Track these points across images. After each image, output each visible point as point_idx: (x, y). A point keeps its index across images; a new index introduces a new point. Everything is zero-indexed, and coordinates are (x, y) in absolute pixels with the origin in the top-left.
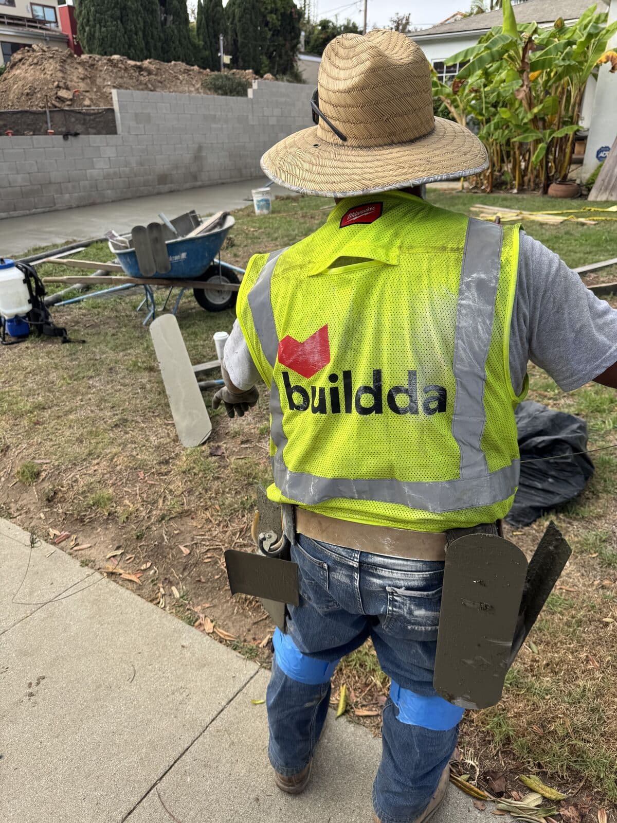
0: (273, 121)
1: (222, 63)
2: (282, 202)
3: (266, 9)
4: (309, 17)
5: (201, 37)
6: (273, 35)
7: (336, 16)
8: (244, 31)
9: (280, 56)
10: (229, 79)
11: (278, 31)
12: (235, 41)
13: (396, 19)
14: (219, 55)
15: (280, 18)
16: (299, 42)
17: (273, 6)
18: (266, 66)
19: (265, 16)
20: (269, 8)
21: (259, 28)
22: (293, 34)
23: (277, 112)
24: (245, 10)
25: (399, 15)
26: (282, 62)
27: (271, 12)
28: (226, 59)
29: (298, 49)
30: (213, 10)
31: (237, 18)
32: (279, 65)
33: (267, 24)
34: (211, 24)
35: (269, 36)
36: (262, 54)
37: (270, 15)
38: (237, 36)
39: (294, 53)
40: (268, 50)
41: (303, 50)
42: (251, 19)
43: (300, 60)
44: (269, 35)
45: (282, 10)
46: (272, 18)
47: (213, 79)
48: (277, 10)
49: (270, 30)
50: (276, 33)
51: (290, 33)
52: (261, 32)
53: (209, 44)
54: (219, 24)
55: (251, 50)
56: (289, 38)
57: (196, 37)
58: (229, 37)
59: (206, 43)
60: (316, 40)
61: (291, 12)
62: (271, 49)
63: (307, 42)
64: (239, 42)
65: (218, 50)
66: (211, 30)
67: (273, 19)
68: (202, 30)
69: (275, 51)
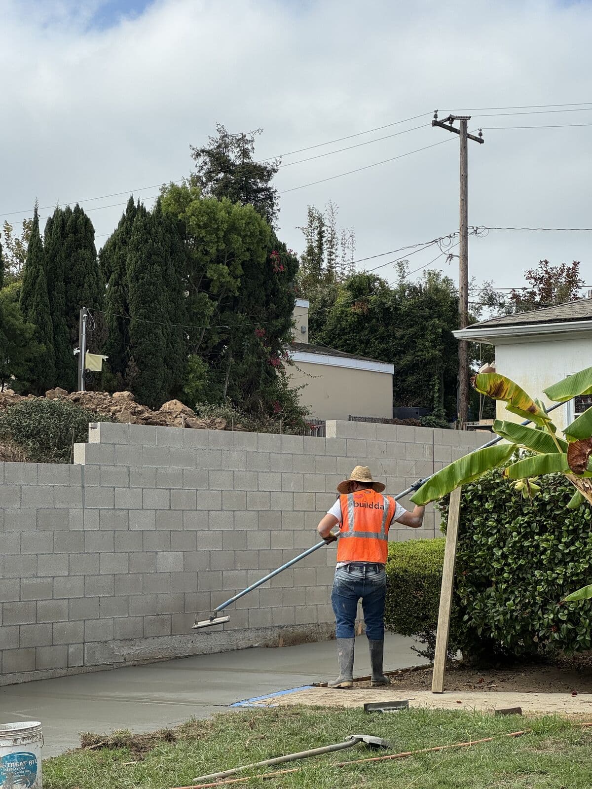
0: (143, 522)
1: (81, 371)
2: (100, 754)
3: (206, 253)
4: (331, 267)
5: (32, 313)
6: (222, 309)
7: (400, 265)
8: (145, 300)
9: (239, 355)
10: (60, 414)
11: (236, 300)
12: (122, 323)
13: (541, 273)
14: (76, 351)
15: (240, 271)
16: (289, 324)
17: (223, 246)
18: (200, 378)
19: (202, 269)
20: (213, 251)
21: (187, 293)
22: (273, 306)
23: (156, 498)
24: (149, 256)
25: (551, 265)
26: (242, 368)
27: (218, 260)
28: (94, 362)
29: (290, 340)
30: (68, 256)
31: (129, 272)
32: (235, 375)
33: (206, 285)
34: (61, 284)
35: (210, 311)
36: (191, 349)
37: (214, 266)
38: (127, 310)
39: (278, 346)
40: (206, 341)
41: (303, 339)
42: (165, 276)
43: (290, 362)
44: (211, 308)
45: (247, 256)
46: (219, 273)
47: (18, 412)
48: (232, 255)
49: (213, 298)
50: (229, 303)
51: (267, 303)
52: (190, 302)
53: (50, 327)
54: (80, 285)
55: (163, 343)
56: (264, 315)
57: (19, 314)
58: (107, 314)
59: (42, 326)
60: (339, 320)
61: (269, 261)
62: (216, 340)
63: (315, 324)
64: (133, 322)
65: (75, 342)
66: (59, 299)
67: (222, 275)
68: (35, 299)
69: (226, 342)
